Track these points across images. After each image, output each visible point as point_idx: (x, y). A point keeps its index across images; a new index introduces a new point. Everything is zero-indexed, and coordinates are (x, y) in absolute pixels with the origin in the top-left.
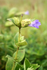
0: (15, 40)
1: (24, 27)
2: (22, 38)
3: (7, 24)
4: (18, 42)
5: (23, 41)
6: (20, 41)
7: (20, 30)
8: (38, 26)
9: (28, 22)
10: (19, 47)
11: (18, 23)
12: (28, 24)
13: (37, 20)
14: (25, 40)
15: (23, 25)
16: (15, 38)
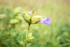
0: (23, 37)
1: (34, 24)
2: (30, 35)
3: (12, 21)
4: (26, 39)
5: (31, 37)
6: (29, 38)
7: (29, 26)
8: (49, 24)
9: (39, 18)
10: (26, 43)
11: (28, 19)
12: (39, 21)
13: (48, 17)
14: (33, 37)
15: (34, 21)
16: (23, 35)
